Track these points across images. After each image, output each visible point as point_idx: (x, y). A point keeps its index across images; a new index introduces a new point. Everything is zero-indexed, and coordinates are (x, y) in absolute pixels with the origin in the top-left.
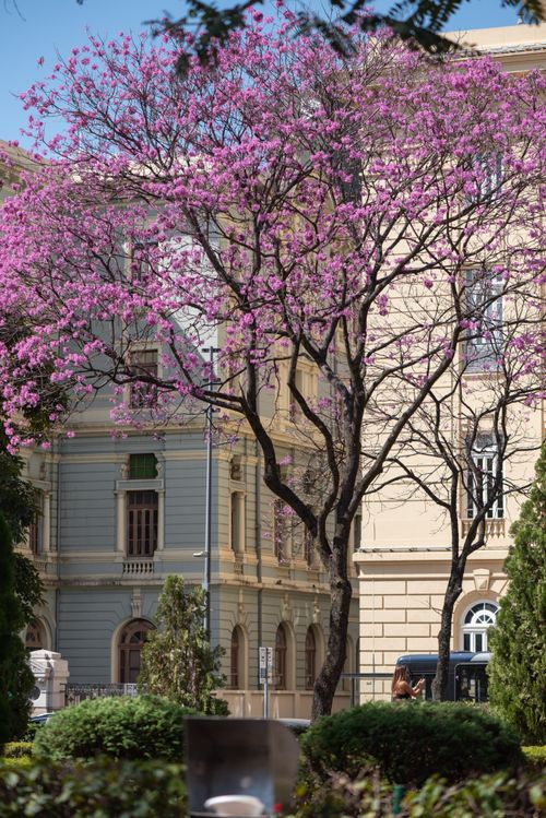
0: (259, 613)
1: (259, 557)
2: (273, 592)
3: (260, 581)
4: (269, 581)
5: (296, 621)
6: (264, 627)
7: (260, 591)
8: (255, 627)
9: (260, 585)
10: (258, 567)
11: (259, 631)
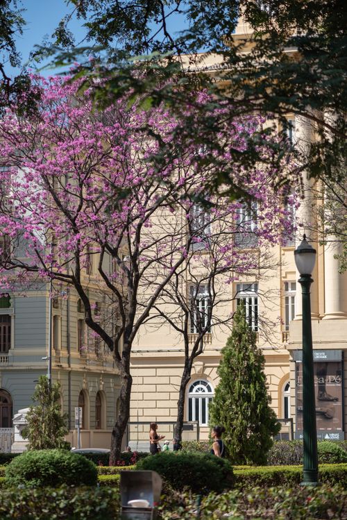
0: (69, 385)
1: (69, 353)
2: (77, 373)
3: (69, 367)
4: (75, 366)
5: (91, 389)
6: (72, 393)
7: (70, 372)
8: (67, 393)
9: (70, 369)
10: (69, 358)
11: (69, 395)
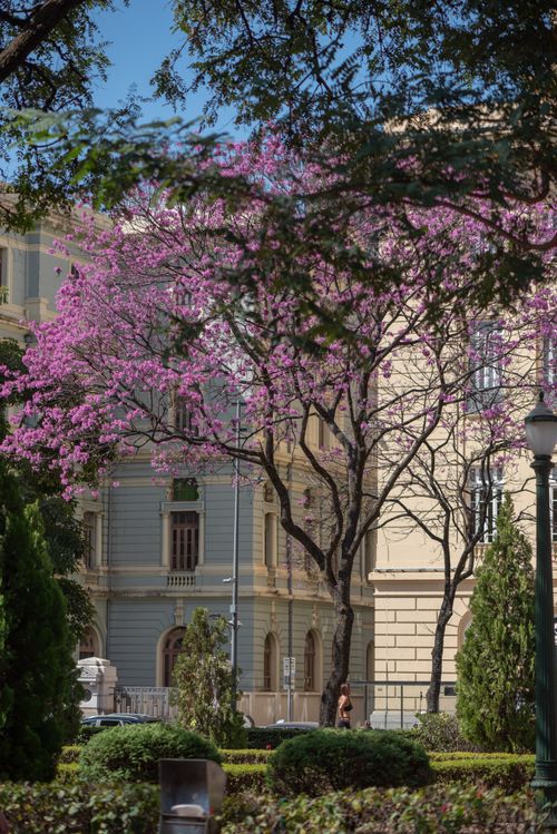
0: (290, 622)
1: (289, 572)
2: (303, 603)
3: (290, 593)
4: (300, 593)
5: (325, 629)
6: (294, 635)
7: (290, 602)
8: (286, 634)
9: (291, 597)
10: (289, 580)
11: (290, 638)
